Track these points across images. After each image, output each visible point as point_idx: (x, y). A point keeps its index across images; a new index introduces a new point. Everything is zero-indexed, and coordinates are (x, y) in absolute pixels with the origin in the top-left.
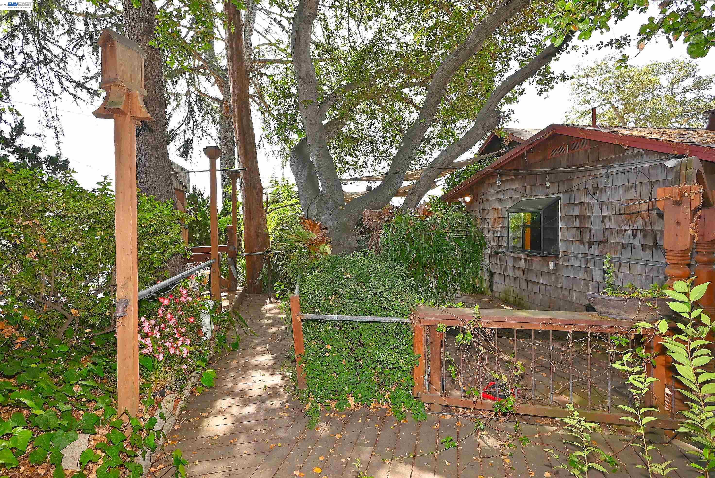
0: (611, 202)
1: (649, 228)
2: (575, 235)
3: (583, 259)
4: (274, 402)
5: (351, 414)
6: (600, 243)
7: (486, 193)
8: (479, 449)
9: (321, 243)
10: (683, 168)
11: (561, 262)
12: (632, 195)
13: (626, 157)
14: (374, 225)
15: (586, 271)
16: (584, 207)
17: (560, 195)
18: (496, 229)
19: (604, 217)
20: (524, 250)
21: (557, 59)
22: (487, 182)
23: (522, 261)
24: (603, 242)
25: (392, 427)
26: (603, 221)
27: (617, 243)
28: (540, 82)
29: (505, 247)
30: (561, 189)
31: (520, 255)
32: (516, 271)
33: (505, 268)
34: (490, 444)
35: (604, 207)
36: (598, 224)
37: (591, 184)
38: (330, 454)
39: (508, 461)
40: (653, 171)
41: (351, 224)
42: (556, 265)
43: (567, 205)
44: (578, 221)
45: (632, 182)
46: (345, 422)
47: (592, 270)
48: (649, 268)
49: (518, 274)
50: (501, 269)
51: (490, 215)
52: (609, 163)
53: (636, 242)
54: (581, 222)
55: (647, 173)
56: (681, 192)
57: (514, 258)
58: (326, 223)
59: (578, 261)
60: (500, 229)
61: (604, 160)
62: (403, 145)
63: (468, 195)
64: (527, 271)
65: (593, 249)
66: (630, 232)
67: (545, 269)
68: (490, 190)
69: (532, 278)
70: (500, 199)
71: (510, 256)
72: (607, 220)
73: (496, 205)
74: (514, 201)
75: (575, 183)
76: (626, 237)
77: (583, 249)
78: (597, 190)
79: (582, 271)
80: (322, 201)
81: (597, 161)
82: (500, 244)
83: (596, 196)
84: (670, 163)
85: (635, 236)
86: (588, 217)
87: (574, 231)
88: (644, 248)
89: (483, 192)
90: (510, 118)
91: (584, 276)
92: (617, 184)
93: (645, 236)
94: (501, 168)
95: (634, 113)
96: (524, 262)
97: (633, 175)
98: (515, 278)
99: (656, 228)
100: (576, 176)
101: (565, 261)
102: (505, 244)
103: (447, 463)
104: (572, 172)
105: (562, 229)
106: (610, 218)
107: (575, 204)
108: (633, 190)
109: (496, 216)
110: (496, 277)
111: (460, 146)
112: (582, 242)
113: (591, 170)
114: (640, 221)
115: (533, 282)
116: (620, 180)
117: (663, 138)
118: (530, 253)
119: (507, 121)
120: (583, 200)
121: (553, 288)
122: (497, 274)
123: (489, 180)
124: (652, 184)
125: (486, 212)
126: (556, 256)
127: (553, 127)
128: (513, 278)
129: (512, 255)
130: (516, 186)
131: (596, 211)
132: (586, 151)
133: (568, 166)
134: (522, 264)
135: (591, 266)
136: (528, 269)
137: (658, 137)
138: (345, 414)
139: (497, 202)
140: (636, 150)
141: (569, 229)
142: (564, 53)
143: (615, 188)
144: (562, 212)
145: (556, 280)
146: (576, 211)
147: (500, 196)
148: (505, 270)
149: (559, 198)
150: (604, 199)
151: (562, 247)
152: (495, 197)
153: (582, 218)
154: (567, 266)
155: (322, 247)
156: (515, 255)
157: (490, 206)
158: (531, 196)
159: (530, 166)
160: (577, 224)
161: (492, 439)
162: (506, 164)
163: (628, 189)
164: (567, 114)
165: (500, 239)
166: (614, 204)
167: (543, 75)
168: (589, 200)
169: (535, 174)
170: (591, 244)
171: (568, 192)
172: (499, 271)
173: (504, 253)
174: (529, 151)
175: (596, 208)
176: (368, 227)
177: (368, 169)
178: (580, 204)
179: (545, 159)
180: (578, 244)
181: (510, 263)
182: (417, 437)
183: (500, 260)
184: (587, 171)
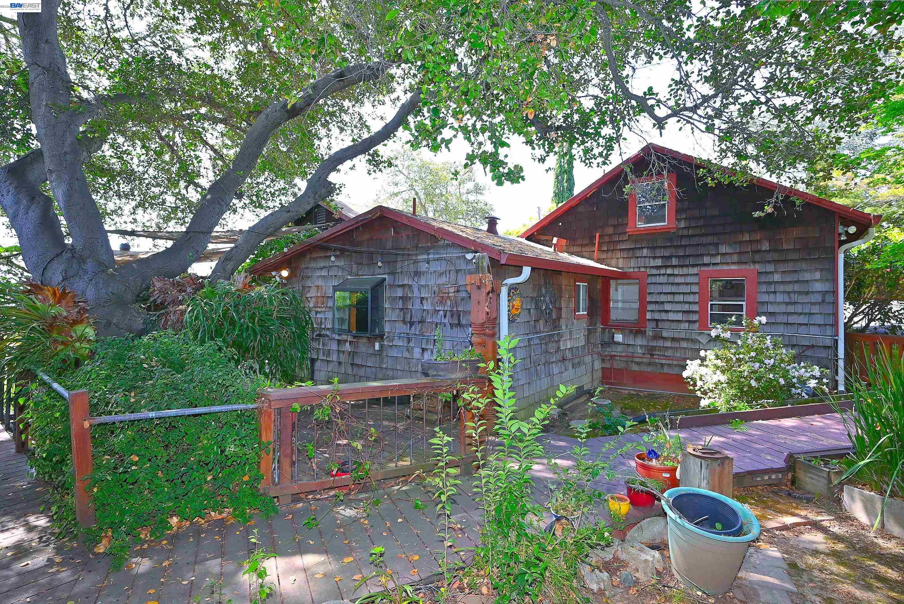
0: (428, 286)
1: (455, 309)
2: (399, 316)
3: (405, 339)
4: (29, 562)
5: (175, 538)
6: (419, 322)
7: (307, 268)
8: (339, 522)
9: (75, 322)
10: (480, 261)
11: (386, 343)
12: (443, 280)
13: (439, 247)
14: (169, 299)
15: (408, 350)
16: (407, 289)
17: (386, 276)
18: (319, 310)
19: (422, 299)
20: (349, 331)
21: (385, 145)
22: (308, 256)
23: (348, 344)
24: (422, 322)
25: (238, 533)
26: (421, 303)
27: (432, 323)
28: (369, 161)
29: (328, 329)
30: (387, 270)
31: (344, 337)
32: (341, 355)
33: (328, 353)
34: (347, 515)
35: (422, 289)
36: (417, 306)
37: (412, 268)
38: (162, 583)
39: (366, 522)
40: (458, 262)
41: (129, 297)
42: (381, 346)
43: (391, 286)
44: (401, 302)
45: (443, 269)
46: (169, 547)
47: (413, 348)
48: (455, 343)
49: (343, 358)
50: (324, 355)
51: (312, 293)
52: (426, 250)
53: (446, 321)
54: (403, 304)
55: (453, 262)
56: (480, 280)
57: (339, 341)
58: (84, 293)
59: (401, 340)
60: (323, 309)
61: (422, 247)
62: (209, 197)
63: (285, 269)
64: (352, 354)
65: (413, 328)
66: (441, 313)
67: (371, 351)
68: (313, 265)
69: (358, 361)
70: (324, 276)
71: (334, 339)
72: (424, 302)
73: (320, 282)
74: (339, 280)
75: (399, 265)
76: (439, 317)
77: (405, 329)
78: (417, 274)
79: (405, 351)
80: (75, 261)
81: (417, 247)
82: (323, 327)
83: (416, 279)
84: (469, 256)
85: (445, 316)
86: (410, 297)
87: (398, 311)
88: (452, 325)
89: (303, 266)
90: (340, 191)
91: (406, 354)
92: (432, 270)
93: (452, 316)
94: (327, 241)
95: (432, 204)
96: (350, 344)
97: (444, 263)
98: (340, 363)
99: (460, 309)
100: (400, 258)
101: (389, 341)
102: (329, 326)
103: (311, 542)
104: (397, 254)
105: (387, 309)
106: (427, 299)
107: (399, 286)
108: (444, 276)
109: (319, 295)
110: (318, 364)
111: (289, 212)
112: (404, 322)
113: (412, 255)
114: (449, 302)
115: (358, 365)
116: (435, 267)
117: (464, 235)
118: (356, 335)
119: (338, 194)
120: (406, 282)
121: (378, 369)
122: (319, 361)
123: (311, 253)
124: (457, 271)
125: (307, 289)
126: (381, 337)
127: (380, 208)
128: (336, 364)
129: (337, 337)
130: (341, 263)
131: (416, 293)
132: (408, 236)
133: (392, 249)
134: (347, 347)
135: (412, 344)
136: (354, 352)
137: (461, 233)
138: (166, 540)
139: (320, 279)
140: (446, 242)
141: (393, 309)
142: (391, 141)
143: (431, 273)
144: (387, 294)
145: (382, 361)
146: (399, 293)
147: (324, 273)
148: (328, 355)
149: (384, 279)
150: (423, 283)
151: (387, 328)
152: (318, 273)
153: (404, 299)
154: (391, 346)
155: (79, 329)
156: (340, 338)
157: (312, 283)
158: (358, 275)
159: (359, 244)
160: (400, 304)
161: (348, 510)
162: (333, 238)
163: (441, 274)
164: (378, 193)
165: (323, 320)
166: (430, 287)
167: (372, 156)
168: (410, 283)
169: (361, 252)
170: (412, 324)
171: (392, 273)
172: (321, 357)
173: (328, 336)
174: (357, 228)
175: (416, 290)
176: (159, 301)
177: (124, 218)
178: (403, 286)
179: (371, 239)
180: (401, 324)
181: (334, 346)
182: (272, 533)
183: (323, 345)
184: (409, 255)
